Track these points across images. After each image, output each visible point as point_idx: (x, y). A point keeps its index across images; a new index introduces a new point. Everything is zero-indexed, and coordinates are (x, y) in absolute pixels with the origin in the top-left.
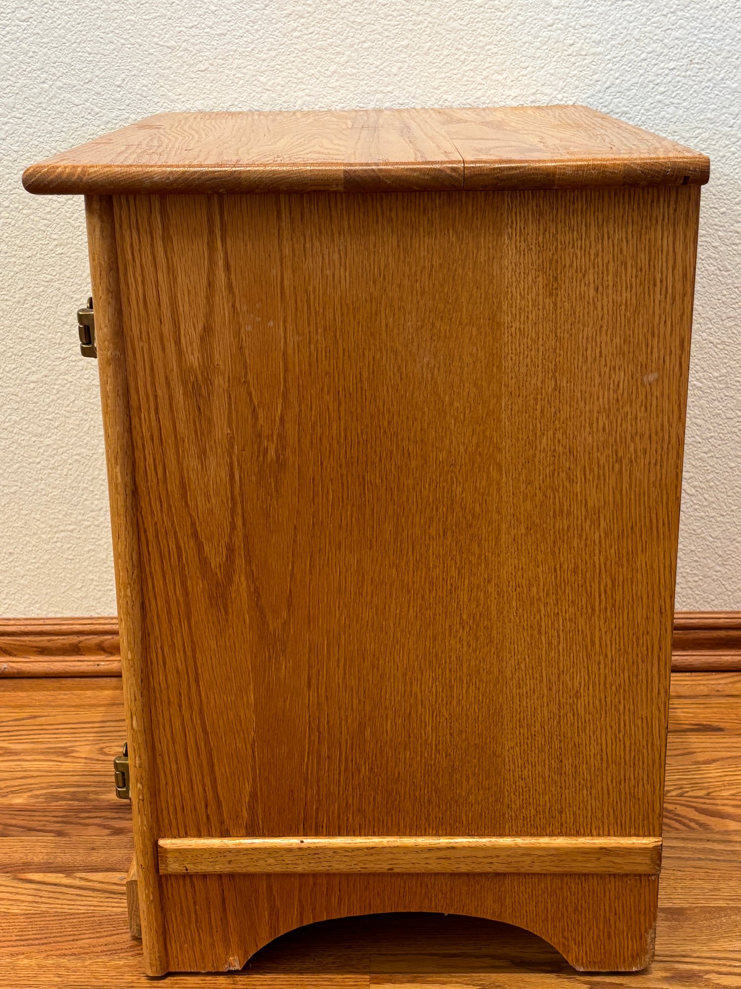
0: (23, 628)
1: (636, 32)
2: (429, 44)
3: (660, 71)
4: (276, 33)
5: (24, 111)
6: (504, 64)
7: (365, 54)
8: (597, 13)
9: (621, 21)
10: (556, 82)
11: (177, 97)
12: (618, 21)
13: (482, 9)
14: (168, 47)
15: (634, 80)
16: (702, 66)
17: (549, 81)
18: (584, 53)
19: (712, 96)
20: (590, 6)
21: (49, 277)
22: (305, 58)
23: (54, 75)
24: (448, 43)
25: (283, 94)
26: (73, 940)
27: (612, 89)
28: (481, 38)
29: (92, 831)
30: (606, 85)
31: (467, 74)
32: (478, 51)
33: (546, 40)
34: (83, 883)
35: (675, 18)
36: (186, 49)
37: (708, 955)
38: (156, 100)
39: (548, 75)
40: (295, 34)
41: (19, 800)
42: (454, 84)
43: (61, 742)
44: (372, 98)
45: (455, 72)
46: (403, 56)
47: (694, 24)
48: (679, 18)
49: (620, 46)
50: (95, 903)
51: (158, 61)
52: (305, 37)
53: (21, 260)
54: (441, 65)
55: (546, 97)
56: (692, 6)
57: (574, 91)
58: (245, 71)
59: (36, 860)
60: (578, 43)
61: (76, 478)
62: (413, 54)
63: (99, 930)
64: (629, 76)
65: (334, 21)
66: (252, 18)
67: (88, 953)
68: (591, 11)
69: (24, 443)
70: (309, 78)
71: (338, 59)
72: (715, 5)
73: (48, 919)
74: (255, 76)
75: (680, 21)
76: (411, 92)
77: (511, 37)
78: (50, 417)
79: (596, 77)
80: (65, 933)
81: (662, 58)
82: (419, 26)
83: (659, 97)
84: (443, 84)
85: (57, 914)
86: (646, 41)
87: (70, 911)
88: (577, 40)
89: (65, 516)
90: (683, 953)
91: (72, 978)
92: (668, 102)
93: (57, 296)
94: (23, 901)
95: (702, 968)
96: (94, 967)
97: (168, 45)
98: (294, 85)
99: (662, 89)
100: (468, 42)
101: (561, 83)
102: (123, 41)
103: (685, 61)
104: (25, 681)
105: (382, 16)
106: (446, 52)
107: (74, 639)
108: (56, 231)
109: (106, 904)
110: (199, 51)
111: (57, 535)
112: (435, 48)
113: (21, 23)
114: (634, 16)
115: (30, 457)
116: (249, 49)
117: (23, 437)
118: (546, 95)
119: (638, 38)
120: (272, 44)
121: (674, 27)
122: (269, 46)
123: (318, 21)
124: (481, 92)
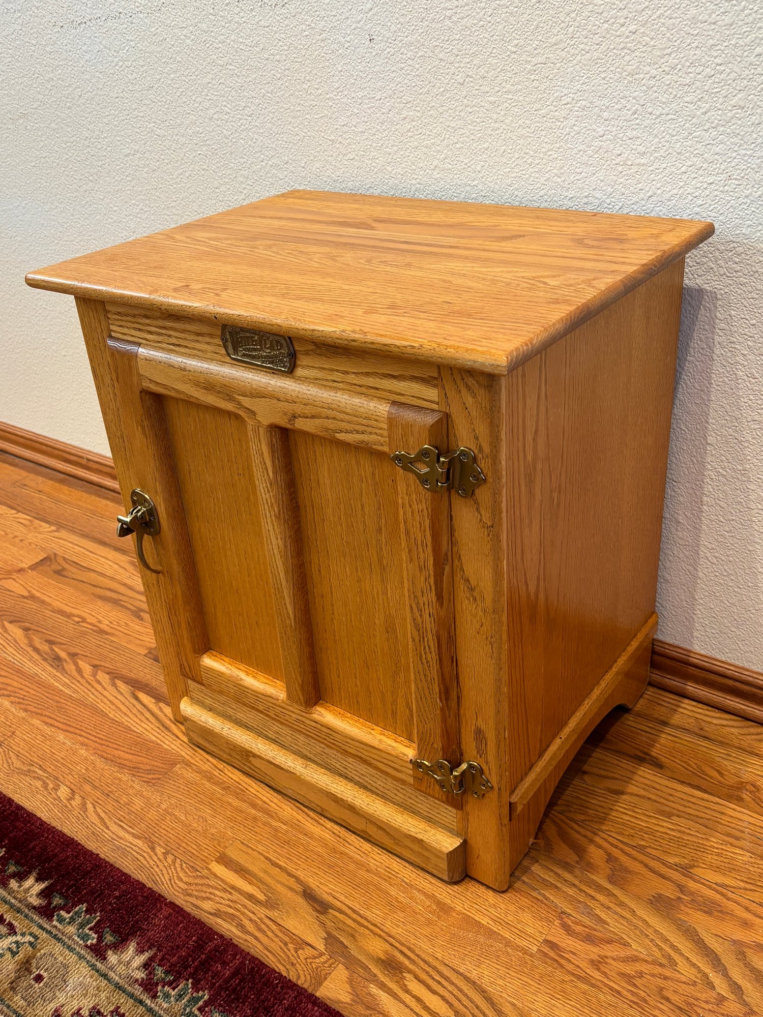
1: (678, 146)
2: (504, 147)
4: (396, 133)
6: (562, 168)
7: (457, 153)
8: (643, 126)
9: (664, 134)
10: (605, 188)
12: (661, 134)
13: (545, 119)
16: (740, 182)
17: (599, 186)
18: (630, 163)
19: (749, 212)
20: (637, 119)
23: (267, 156)
24: (518, 147)
26: (116, 749)
28: (544, 145)
31: (533, 175)
32: (541, 156)
33: (597, 149)
35: (716, 133)
36: (341, 143)
39: (599, 181)
45: (524, 172)
46: (485, 156)
47: (735, 140)
48: (719, 133)
49: (662, 159)
51: (325, 150)
52: (416, 137)
56: (733, 121)
57: (620, 197)
60: (625, 153)
62: (492, 155)
65: (435, 125)
66: (380, 121)
68: (638, 124)
72: (757, 122)
75: (721, 137)
76: (490, 187)
77: (569, 145)
79: (640, 185)
80: (117, 742)
81: (701, 172)
82: (497, 132)
83: (697, 209)
84: (515, 182)
85: (125, 727)
86: (687, 155)
88: (624, 150)
90: (412, 946)
91: (91, 774)
94: (120, 710)
95: (410, 966)
97: (330, 138)
98: (409, 175)
99: (700, 202)
100: (534, 147)
101: (610, 190)
102: (304, 134)
103: (724, 176)
105: (469, 122)
106: (516, 156)
112: (509, 151)
113: (248, 118)
114: (677, 129)
116: (379, 145)
118: (596, 198)
119: (679, 151)
120: (394, 141)
121: (715, 142)
122: (392, 143)
123: (424, 124)
124: (543, 191)
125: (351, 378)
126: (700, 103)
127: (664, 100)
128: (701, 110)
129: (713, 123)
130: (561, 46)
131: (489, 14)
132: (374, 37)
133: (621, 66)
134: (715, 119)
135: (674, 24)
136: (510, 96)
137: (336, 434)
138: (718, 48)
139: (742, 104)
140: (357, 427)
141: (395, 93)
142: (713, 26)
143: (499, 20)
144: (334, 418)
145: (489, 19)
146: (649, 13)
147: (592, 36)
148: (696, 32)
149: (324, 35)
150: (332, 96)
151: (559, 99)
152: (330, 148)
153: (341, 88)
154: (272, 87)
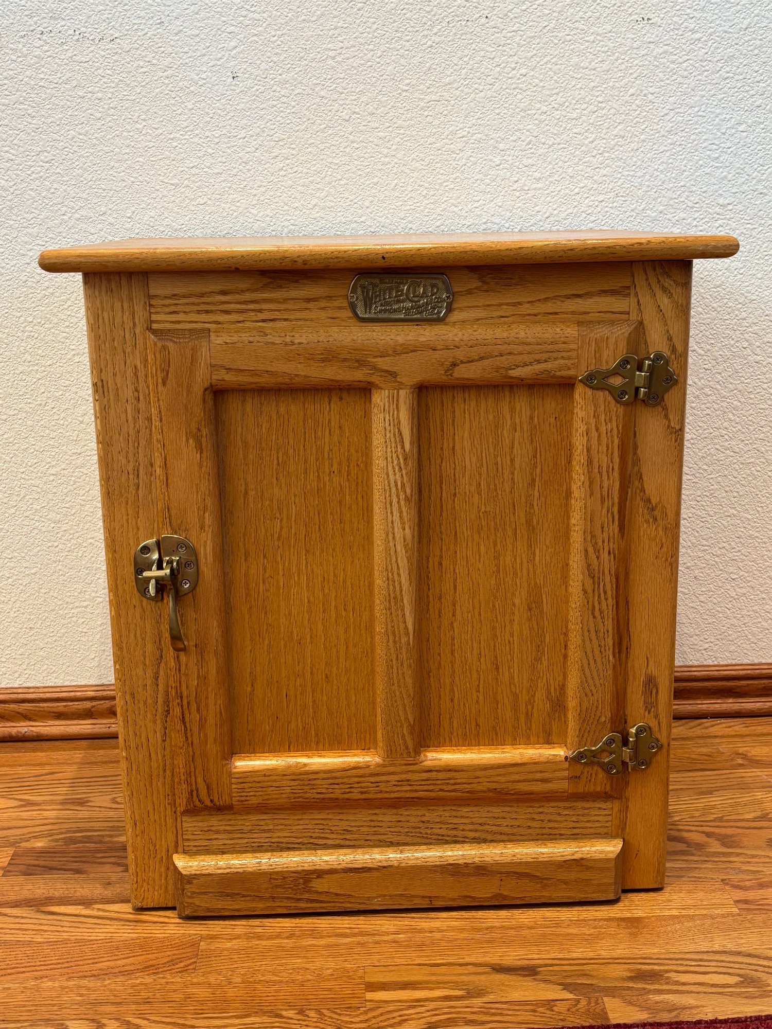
0: (42, 696)
1: (570, 171)
2: (396, 181)
3: (591, 203)
4: (265, 172)
5: (46, 239)
6: (459, 198)
7: (342, 190)
8: (537, 155)
9: (557, 161)
10: (504, 213)
11: (180, 227)
12: (554, 162)
13: (440, 152)
15: (570, 211)
16: (626, 198)
17: (498, 212)
18: (526, 188)
20: (531, 148)
21: (68, 383)
22: (290, 193)
23: (73, 208)
24: (412, 180)
25: (272, 224)
26: (93, 963)
27: (552, 219)
28: (440, 176)
29: (107, 868)
30: (546, 216)
31: (428, 206)
32: (437, 187)
33: (494, 177)
34: (101, 913)
35: (602, 158)
36: (187, 186)
37: (667, 957)
38: (162, 229)
39: (497, 207)
40: (281, 173)
41: (39, 844)
42: (418, 215)
43: (78, 794)
44: (348, 227)
45: (418, 204)
46: (374, 191)
47: (619, 163)
48: (605, 159)
49: (557, 183)
50: (112, 931)
51: (163, 196)
52: (290, 176)
53: (43, 368)
54: (406, 199)
55: (495, 226)
56: (616, 148)
57: (519, 220)
58: (238, 204)
59: (57, 894)
60: (521, 180)
61: (90, 559)
62: (382, 190)
63: (117, 953)
64: (565, 208)
65: (315, 162)
66: (244, 160)
67: (107, 974)
68: (532, 153)
69: (44, 529)
70: (293, 210)
71: (318, 194)
72: (635, 148)
73: (69, 945)
74: (247, 208)
75: (607, 161)
76: (381, 222)
77: (465, 176)
78: (67, 505)
79: (537, 208)
80: (85, 958)
81: (591, 192)
82: (387, 166)
83: (591, 225)
84: (408, 215)
85: (77, 941)
86: (579, 178)
87: (89, 938)
88: (521, 177)
89: (79, 593)
90: (644, 956)
91: (93, 996)
93: (74, 398)
94: (46, 931)
95: (662, 968)
96: (113, 986)
97: (172, 182)
98: (281, 216)
99: (593, 218)
100: (429, 180)
101: (508, 214)
102: (132, 179)
103: (612, 195)
104: (43, 743)
105: (355, 158)
106: (410, 189)
107: (88, 705)
108: (74, 342)
109: (123, 931)
110: (199, 188)
111: (72, 611)
112: (401, 185)
113: (44, 164)
114: (568, 156)
115: (49, 541)
116: (242, 186)
117: (43, 524)
118: (495, 223)
119: (572, 175)
120: (261, 181)
121: (602, 166)
122: (259, 183)
123: (300, 162)
124: (440, 222)
125: (526, 309)
126: (586, 134)
127: (555, 132)
128: (588, 140)
129: (599, 150)
130: (454, 86)
131: (378, 55)
132: (238, 75)
133: (514, 104)
134: (601, 147)
135: (560, 69)
136: (402, 131)
137: (510, 372)
138: (598, 89)
139: (622, 133)
140: (537, 357)
142: (594, 72)
143: (388, 61)
144: (510, 353)
145: (378, 60)
146: (538, 59)
147: (485, 77)
148: (579, 76)
149: (169, 72)
150: (178, 135)
151: (454, 133)
152: (172, 193)
153: (191, 128)
154: (87, 128)
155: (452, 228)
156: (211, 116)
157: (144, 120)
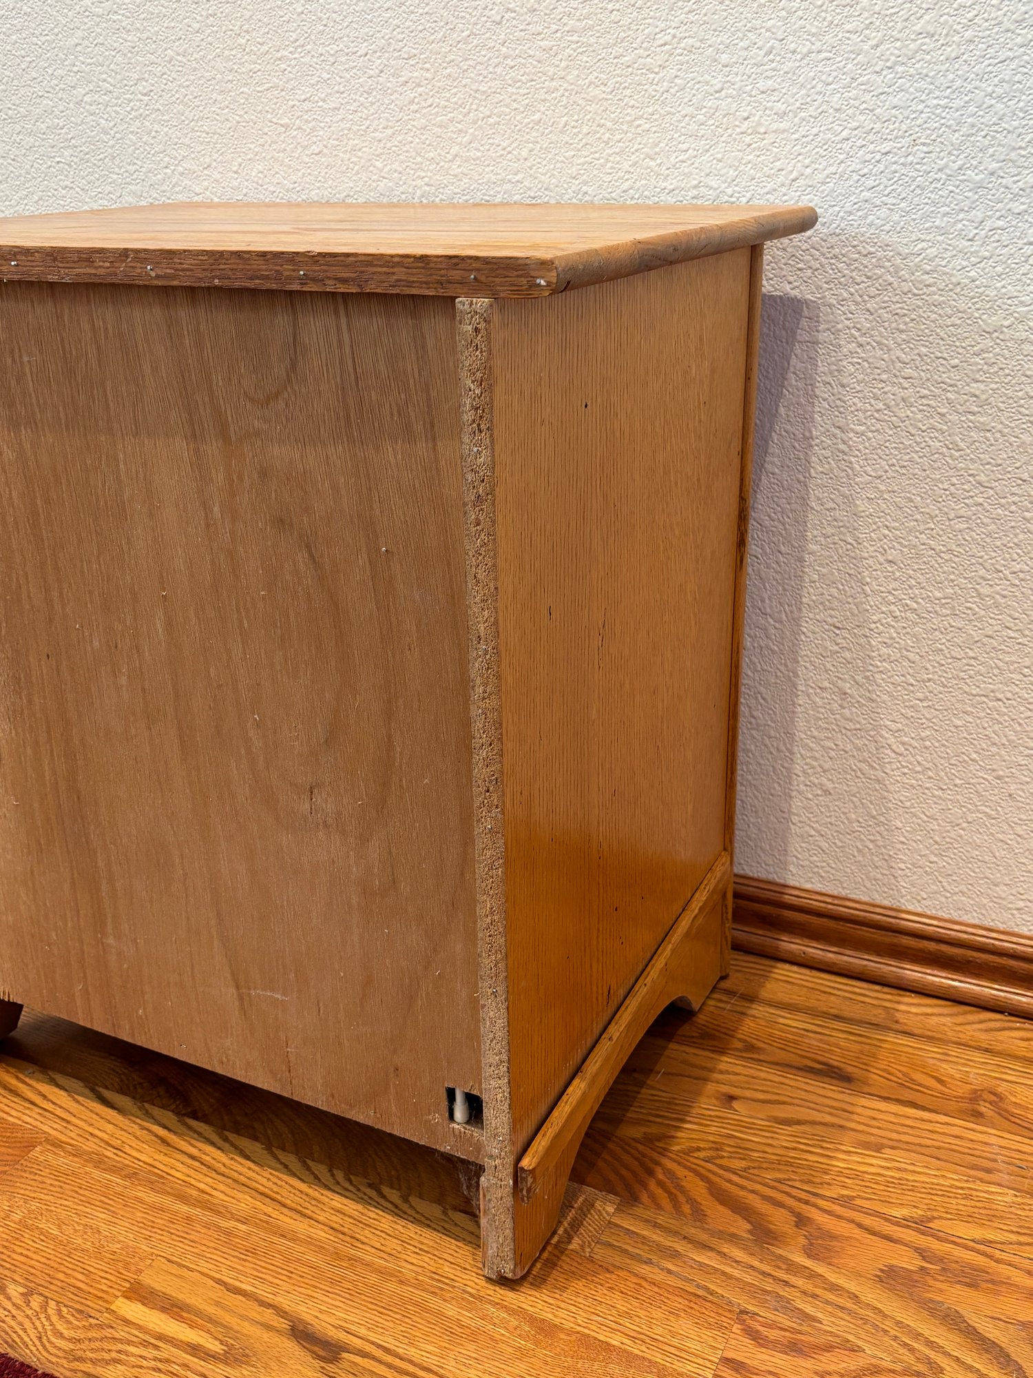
1: (835, 99)
2: (565, 119)
3: (868, 157)
4: (392, 107)
6: (657, 145)
7: (490, 132)
8: (782, 72)
9: (815, 82)
10: (725, 171)
11: (292, 186)
12: (810, 83)
13: (630, 69)
14: (282, 126)
15: (832, 169)
16: (931, 148)
17: (715, 168)
18: (762, 130)
19: (945, 193)
20: (772, 61)
22: (423, 138)
23: (176, 158)
24: (588, 117)
27: (801, 182)
28: (629, 110)
30: (792, 176)
31: (611, 159)
32: (625, 127)
33: (712, 111)
35: (892, 75)
36: (299, 128)
38: (272, 189)
39: (715, 161)
42: (595, 172)
45: (597, 155)
46: (534, 134)
47: (923, 85)
48: (898, 76)
49: (812, 120)
51: (272, 142)
52: (424, 111)
54: (579, 147)
56: (918, 57)
57: (749, 184)
58: (360, 154)
60: (755, 115)
62: (547, 131)
64: (825, 164)
65: (455, 90)
66: (366, 88)
68: (773, 69)
70: (428, 163)
71: (460, 139)
72: (953, 55)
74: (370, 160)
75: (900, 81)
76: (543, 182)
77: (667, 109)
79: (778, 163)
81: (871, 137)
82: (554, 95)
83: (866, 194)
84: (582, 172)
86: (850, 111)
88: (754, 111)
92: (878, 203)
97: (282, 122)
98: (412, 172)
99: (870, 183)
100: (612, 116)
101: (732, 173)
102: (237, 118)
103: (905, 141)
105: (510, 82)
106: (585, 131)
110: (313, 129)
112: (572, 124)
113: (143, 98)
114: (834, 74)
116: (363, 127)
119: (838, 107)
120: (388, 120)
121: (891, 90)
122: (384, 123)
123: (436, 89)
124: (628, 183)
126: (868, 32)
127: (814, 30)
128: (870, 43)
129: (888, 60)
134: (891, 54)
136: (575, 38)
139: (931, 29)
141: (389, 44)
150: (286, 53)
151: (652, 38)
152: (282, 138)
153: (301, 42)
154: (185, 46)
155: (646, 193)
156: (324, 23)
157: (247, 32)
